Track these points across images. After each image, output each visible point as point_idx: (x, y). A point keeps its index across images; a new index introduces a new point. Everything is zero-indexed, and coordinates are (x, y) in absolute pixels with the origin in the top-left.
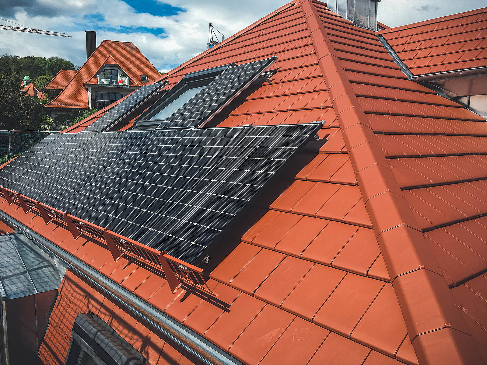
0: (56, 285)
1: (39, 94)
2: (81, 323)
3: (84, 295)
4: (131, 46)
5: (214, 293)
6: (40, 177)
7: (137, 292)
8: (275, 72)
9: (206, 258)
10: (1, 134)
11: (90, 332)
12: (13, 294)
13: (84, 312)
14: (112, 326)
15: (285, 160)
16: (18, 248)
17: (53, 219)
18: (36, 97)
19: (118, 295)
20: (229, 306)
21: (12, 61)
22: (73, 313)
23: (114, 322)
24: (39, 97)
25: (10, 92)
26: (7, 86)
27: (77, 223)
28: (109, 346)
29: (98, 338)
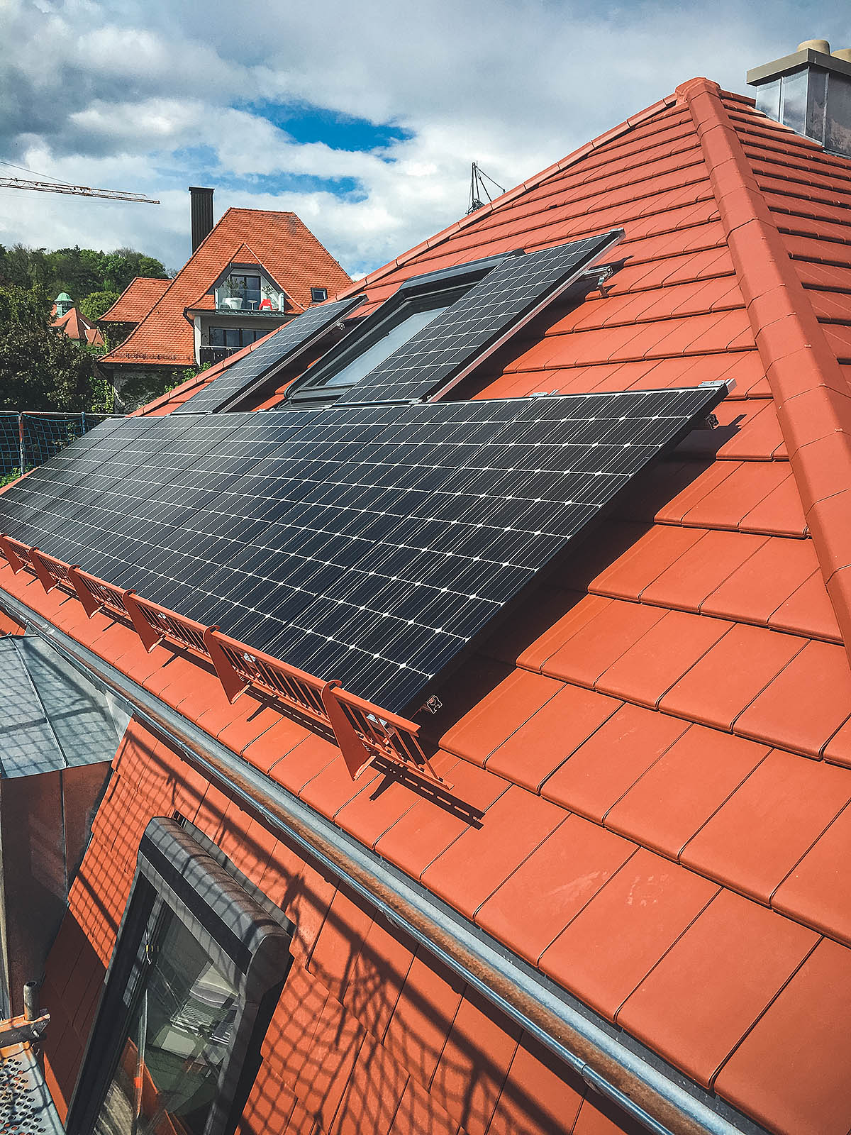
0: (106, 751)
1: (90, 333)
2: (157, 837)
3: (167, 775)
4: (291, 220)
5: (444, 783)
6: (81, 513)
7: (275, 773)
8: (617, 267)
9: (431, 701)
10: (4, 419)
11: (174, 858)
12: (15, 767)
13: (166, 814)
14: (223, 847)
15: (630, 475)
16: (31, 667)
17: (104, 605)
18: (83, 341)
19: (236, 779)
20: (481, 815)
21: (32, 261)
22: (141, 815)
23: (227, 838)
24: (90, 341)
25: (26, 328)
26: (21, 314)
27: (151, 615)
28: (215, 892)
29: (191, 871)
